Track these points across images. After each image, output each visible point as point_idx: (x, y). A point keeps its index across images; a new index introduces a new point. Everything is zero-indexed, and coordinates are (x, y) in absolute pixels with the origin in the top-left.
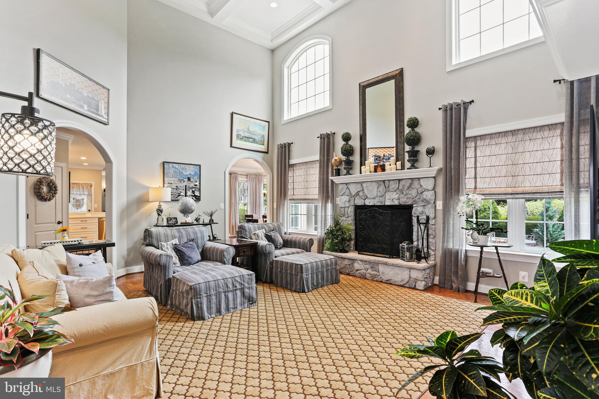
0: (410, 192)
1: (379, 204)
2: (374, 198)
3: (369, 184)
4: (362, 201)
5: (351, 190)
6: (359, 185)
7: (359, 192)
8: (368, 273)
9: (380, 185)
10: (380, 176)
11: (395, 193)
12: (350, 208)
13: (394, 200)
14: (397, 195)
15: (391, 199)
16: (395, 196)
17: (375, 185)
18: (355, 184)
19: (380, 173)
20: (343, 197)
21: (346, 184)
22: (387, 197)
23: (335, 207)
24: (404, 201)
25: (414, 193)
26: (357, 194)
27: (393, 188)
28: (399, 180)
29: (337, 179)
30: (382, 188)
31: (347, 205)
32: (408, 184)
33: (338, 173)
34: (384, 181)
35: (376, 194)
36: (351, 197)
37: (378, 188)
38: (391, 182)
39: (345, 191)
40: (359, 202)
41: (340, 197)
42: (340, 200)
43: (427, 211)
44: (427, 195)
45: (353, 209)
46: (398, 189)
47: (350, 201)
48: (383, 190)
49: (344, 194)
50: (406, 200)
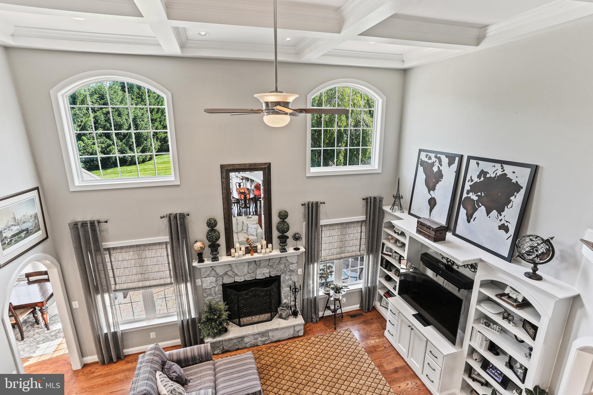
0: (279, 266)
1: (250, 279)
2: (245, 275)
3: (239, 265)
4: (232, 280)
5: (218, 271)
7: (227, 271)
8: (259, 341)
9: (251, 265)
11: (266, 269)
12: (217, 287)
13: (265, 274)
14: (268, 270)
15: (262, 273)
17: (246, 265)
18: (223, 266)
20: (207, 279)
21: (212, 267)
22: (258, 272)
23: (195, 288)
24: (274, 274)
25: (282, 266)
26: (226, 274)
27: (264, 265)
28: (270, 260)
29: (200, 265)
30: (253, 266)
31: (214, 285)
32: (278, 261)
33: (201, 260)
34: (255, 261)
35: (246, 271)
36: (218, 277)
37: (249, 267)
38: (262, 262)
39: (208, 272)
40: (228, 280)
41: (204, 279)
42: (203, 282)
43: (292, 277)
44: (293, 267)
45: (221, 288)
46: (269, 265)
47: (216, 281)
48: (254, 268)
49: (209, 276)
50: (275, 272)
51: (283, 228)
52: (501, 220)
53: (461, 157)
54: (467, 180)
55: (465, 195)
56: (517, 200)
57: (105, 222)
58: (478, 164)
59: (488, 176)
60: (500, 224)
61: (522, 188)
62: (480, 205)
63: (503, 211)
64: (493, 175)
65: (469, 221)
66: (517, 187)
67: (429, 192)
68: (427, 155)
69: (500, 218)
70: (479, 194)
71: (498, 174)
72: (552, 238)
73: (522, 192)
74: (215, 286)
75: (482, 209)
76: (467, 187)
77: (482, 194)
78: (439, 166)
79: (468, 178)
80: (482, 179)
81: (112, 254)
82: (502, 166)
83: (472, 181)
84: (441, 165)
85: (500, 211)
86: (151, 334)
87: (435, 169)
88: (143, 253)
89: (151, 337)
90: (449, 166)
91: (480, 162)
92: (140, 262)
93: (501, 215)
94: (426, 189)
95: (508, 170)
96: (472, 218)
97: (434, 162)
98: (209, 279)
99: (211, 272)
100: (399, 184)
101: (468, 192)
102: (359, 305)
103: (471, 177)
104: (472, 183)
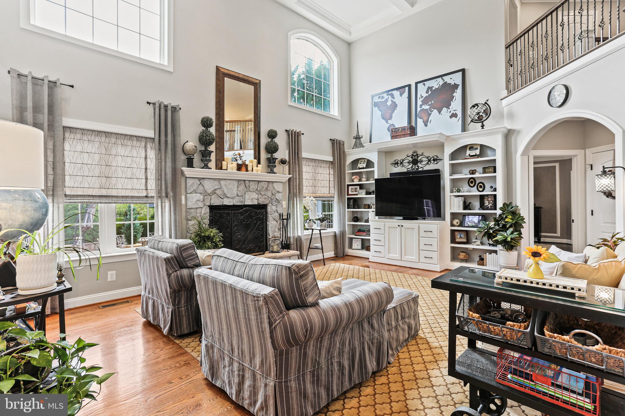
0: (266, 193)
1: (239, 204)
2: (234, 198)
3: (229, 182)
4: (221, 201)
5: (206, 187)
6: (216, 182)
7: (215, 190)
9: (240, 184)
10: (242, 175)
11: (254, 194)
12: (204, 209)
13: (254, 200)
14: (257, 195)
15: (250, 199)
16: (255, 196)
17: (236, 183)
18: (212, 181)
19: (243, 172)
20: (193, 195)
21: (200, 179)
22: (247, 196)
24: (262, 201)
25: (269, 194)
26: (214, 192)
27: (253, 189)
28: (259, 182)
29: (188, 171)
30: (242, 187)
31: (200, 204)
32: (265, 187)
33: (190, 164)
34: (244, 181)
35: (236, 193)
36: (205, 196)
37: (238, 187)
38: (251, 183)
39: (195, 187)
40: (216, 202)
41: (189, 195)
42: (188, 199)
43: (278, 209)
44: (279, 196)
45: (208, 210)
46: (257, 190)
47: (204, 200)
48: (243, 190)
49: (195, 192)
50: (263, 200)
51: (272, 149)
52: (450, 112)
53: (409, 86)
54: (418, 98)
55: (419, 109)
56: (458, 94)
57: (69, 86)
58: (424, 84)
59: (434, 88)
60: (450, 114)
61: (459, 85)
62: (432, 110)
63: (450, 105)
64: (437, 87)
65: (426, 125)
66: (456, 86)
67: (387, 122)
68: (379, 98)
69: (449, 111)
70: (430, 103)
71: (441, 84)
72: (487, 101)
73: (460, 88)
74: (202, 206)
75: (435, 111)
76: (419, 103)
77: (432, 102)
78: (393, 99)
79: (419, 96)
80: (430, 92)
81: (67, 139)
82: (442, 78)
83: (422, 97)
84: (394, 98)
85: (448, 106)
86: (110, 273)
87: (389, 103)
88: (113, 147)
89: (109, 279)
90: (401, 96)
91: (425, 83)
92: (107, 160)
93: (449, 109)
94: (384, 122)
95: (447, 79)
96: (428, 122)
97: (387, 99)
98: (196, 196)
99: (197, 188)
100: (358, 126)
101: (421, 106)
102: (333, 253)
103: (421, 95)
104: (423, 99)
